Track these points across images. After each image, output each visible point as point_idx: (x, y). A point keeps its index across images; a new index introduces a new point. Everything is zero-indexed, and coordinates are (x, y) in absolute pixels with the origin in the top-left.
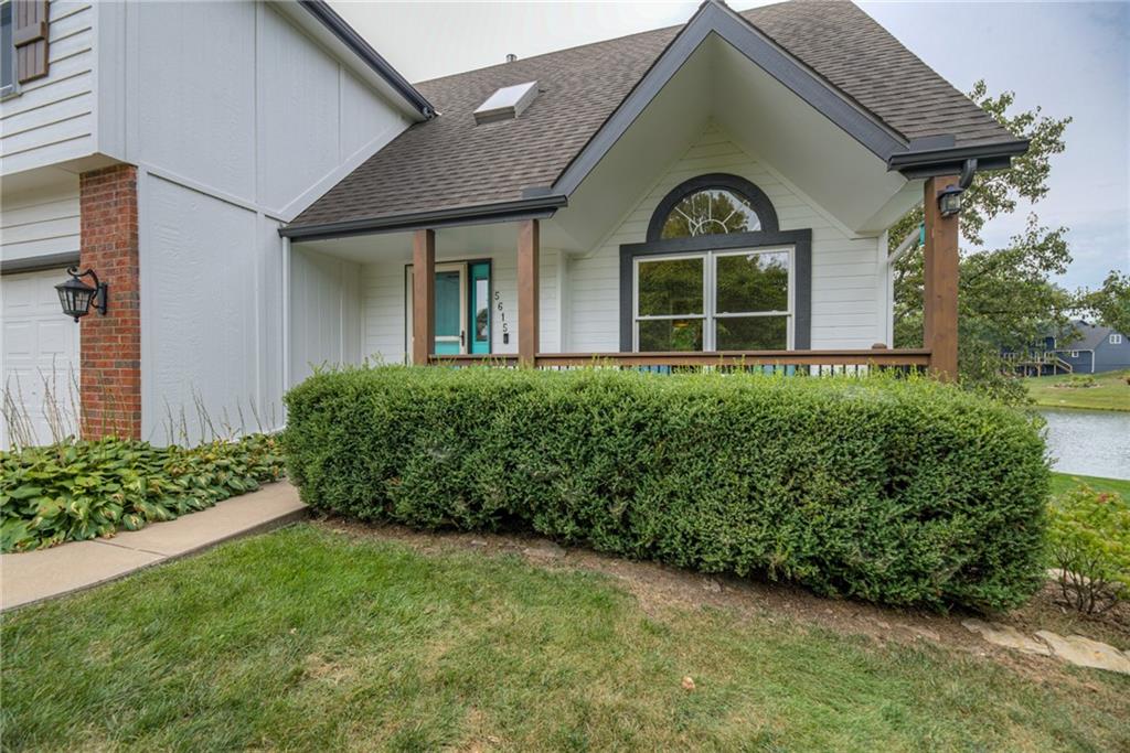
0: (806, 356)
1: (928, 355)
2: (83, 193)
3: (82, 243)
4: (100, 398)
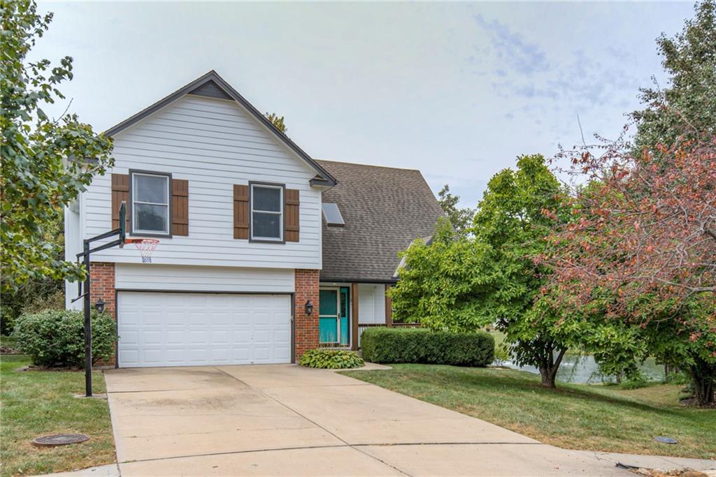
2: (296, 275)
3: (296, 290)
4: (306, 338)
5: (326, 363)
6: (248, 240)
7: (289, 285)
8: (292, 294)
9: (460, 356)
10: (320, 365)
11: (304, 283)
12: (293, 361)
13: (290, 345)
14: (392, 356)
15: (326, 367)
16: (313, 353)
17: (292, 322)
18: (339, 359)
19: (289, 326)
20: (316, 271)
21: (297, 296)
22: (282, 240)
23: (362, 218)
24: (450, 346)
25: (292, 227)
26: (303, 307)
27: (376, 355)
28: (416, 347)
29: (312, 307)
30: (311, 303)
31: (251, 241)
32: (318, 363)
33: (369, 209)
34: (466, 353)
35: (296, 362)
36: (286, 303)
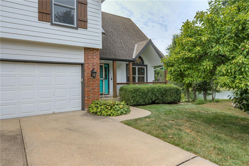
0: (147, 83)
1: (166, 82)
2: (85, 52)
3: (85, 62)
4: (91, 93)
5: (109, 112)
6: (50, 23)
7: (80, 58)
8: (82, 65)
9: (170, 99)
10: (105, 114)
11: (90, 57)
12: (83, 109)
13: (81, 98)
14: (140, 101)
15: (110, 115)
16: (98, 104)
17: (82, 82)
18: (118, 108)
19: (80, 86)
20: (97, 50)
21: (86, 65)
22: (76, 26)
23: (112, 32)
24: (165, 94)
25: (82, 18)
26: (90, 73)
27: (132, 101)
28: (151, 96)
29: (96, 72)
30: (95, 71)
31: (52, 24)
32: (104, 112)
33: (114, 29)
34: (172, 97)
35: (85, 109)
36: (78, 70)
